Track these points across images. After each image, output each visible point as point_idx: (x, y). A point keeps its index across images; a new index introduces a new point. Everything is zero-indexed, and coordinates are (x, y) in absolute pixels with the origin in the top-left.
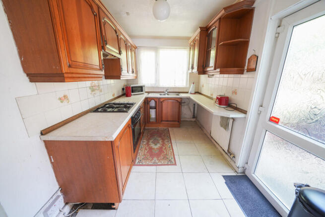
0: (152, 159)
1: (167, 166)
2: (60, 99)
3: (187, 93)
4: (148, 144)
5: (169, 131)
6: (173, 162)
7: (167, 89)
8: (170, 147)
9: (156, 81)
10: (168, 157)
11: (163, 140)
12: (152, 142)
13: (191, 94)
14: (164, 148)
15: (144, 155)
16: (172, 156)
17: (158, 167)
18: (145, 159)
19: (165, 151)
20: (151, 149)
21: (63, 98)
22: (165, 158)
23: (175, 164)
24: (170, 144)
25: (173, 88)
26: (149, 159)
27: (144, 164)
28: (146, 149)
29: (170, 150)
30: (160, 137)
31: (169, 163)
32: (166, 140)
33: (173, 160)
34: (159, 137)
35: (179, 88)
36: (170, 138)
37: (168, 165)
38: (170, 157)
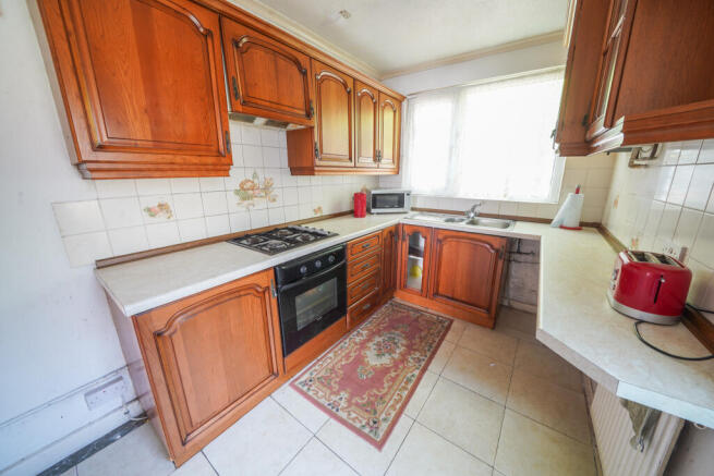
0: (337, 393)
1: (352, 435)
2: (149, 210)
3: (548, 221)
4: (363, 345)
5: (448, 328)
6: (381, 433)
7: (477, 204)
8: (409, 381)
9: (448, 181)
10: (379, 407)
11: (410, 348)
12: (378, 344)
13: (562, 227)
14: (393, 374)
15: (332, 370)
16: (393, 414)
17: (332, 421)
18: (325, 382)
19: (386, 385)
20: (359, 360)
21: (157, 209)
22: (370, 407)
23: (380, 445)
24: (417, 373)
25: (500, 203)
26: (330, 388)
27: (311, 393)
28: (347, 356)
29: (405, 388)
30: (409, 337)
31: (367, 430)
32: (417, 355)
33: (384, 426)
34: (406, 338)
35: (518, 204)
36: (434, 353)
37: (359, 432)
38: (386, 412)
